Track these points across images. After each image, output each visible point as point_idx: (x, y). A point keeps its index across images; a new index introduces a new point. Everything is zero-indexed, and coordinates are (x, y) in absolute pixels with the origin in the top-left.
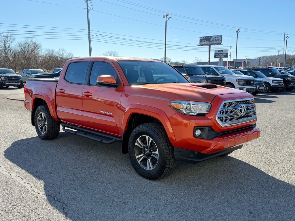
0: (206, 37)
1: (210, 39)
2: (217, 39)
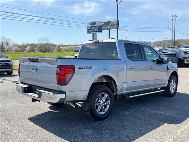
0: (106, 22)
1: (110, 24)
2: (115, 23)
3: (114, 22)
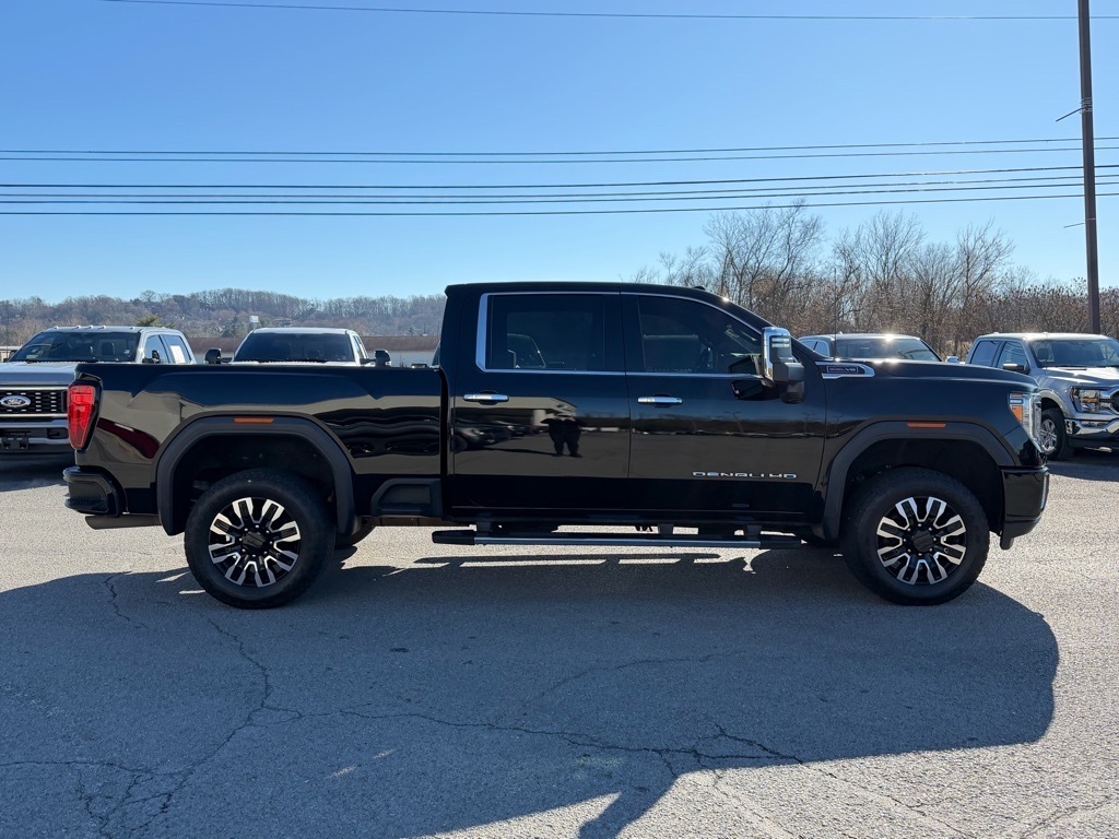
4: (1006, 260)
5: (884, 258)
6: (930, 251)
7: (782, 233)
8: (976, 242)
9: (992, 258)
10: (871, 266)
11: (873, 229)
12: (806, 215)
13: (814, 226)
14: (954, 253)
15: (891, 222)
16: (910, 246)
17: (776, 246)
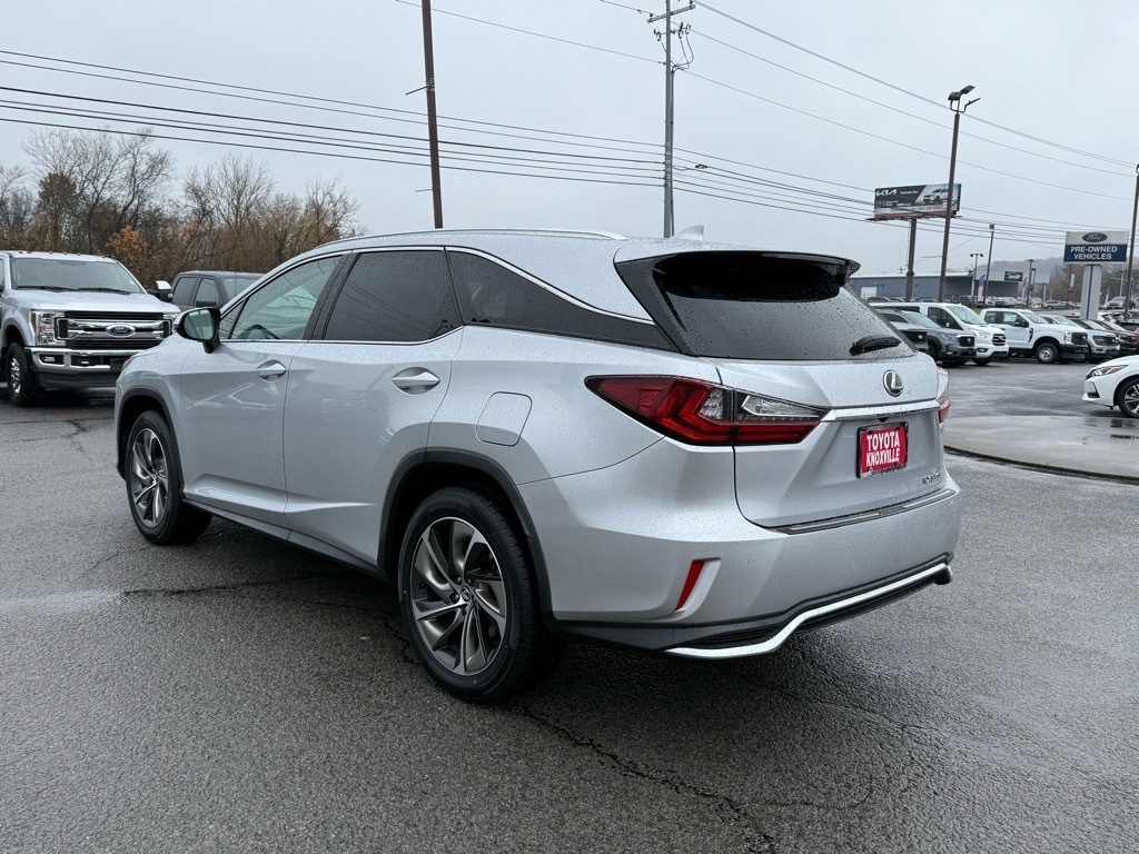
0: (899, 189)
1: (917, 195)
2: (943, 196)
3: (937, 191)
4: (353, 217)
5: (235, 202)
6: (279, 200)
7: (125, 164)
8: (324, 195)
9: (339, 214)
10: (222, 209)
11: (223, 170)
12: (153, 147)
13: (162, 161)
14: (303, 205)
15: (242, 167)
16: (261, 193)
17: (119, 176)
